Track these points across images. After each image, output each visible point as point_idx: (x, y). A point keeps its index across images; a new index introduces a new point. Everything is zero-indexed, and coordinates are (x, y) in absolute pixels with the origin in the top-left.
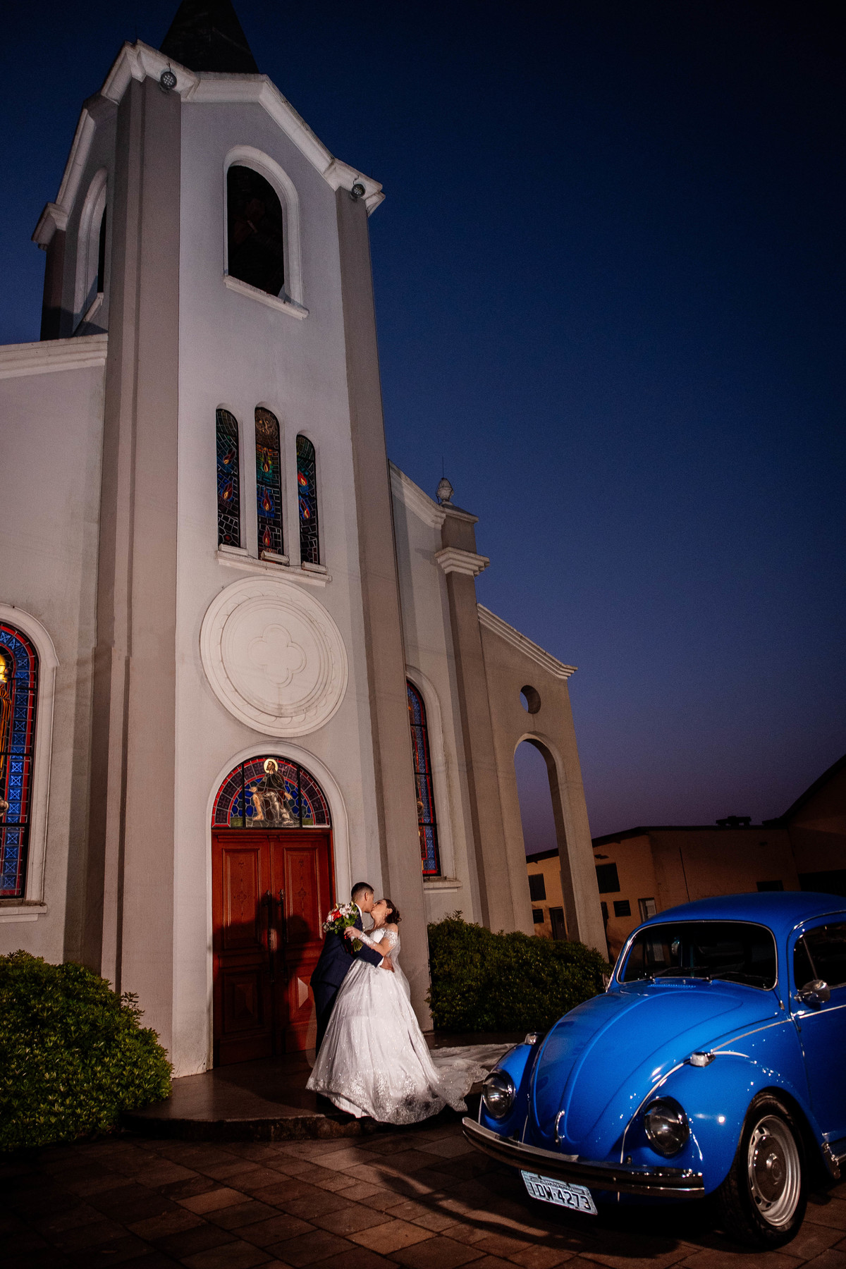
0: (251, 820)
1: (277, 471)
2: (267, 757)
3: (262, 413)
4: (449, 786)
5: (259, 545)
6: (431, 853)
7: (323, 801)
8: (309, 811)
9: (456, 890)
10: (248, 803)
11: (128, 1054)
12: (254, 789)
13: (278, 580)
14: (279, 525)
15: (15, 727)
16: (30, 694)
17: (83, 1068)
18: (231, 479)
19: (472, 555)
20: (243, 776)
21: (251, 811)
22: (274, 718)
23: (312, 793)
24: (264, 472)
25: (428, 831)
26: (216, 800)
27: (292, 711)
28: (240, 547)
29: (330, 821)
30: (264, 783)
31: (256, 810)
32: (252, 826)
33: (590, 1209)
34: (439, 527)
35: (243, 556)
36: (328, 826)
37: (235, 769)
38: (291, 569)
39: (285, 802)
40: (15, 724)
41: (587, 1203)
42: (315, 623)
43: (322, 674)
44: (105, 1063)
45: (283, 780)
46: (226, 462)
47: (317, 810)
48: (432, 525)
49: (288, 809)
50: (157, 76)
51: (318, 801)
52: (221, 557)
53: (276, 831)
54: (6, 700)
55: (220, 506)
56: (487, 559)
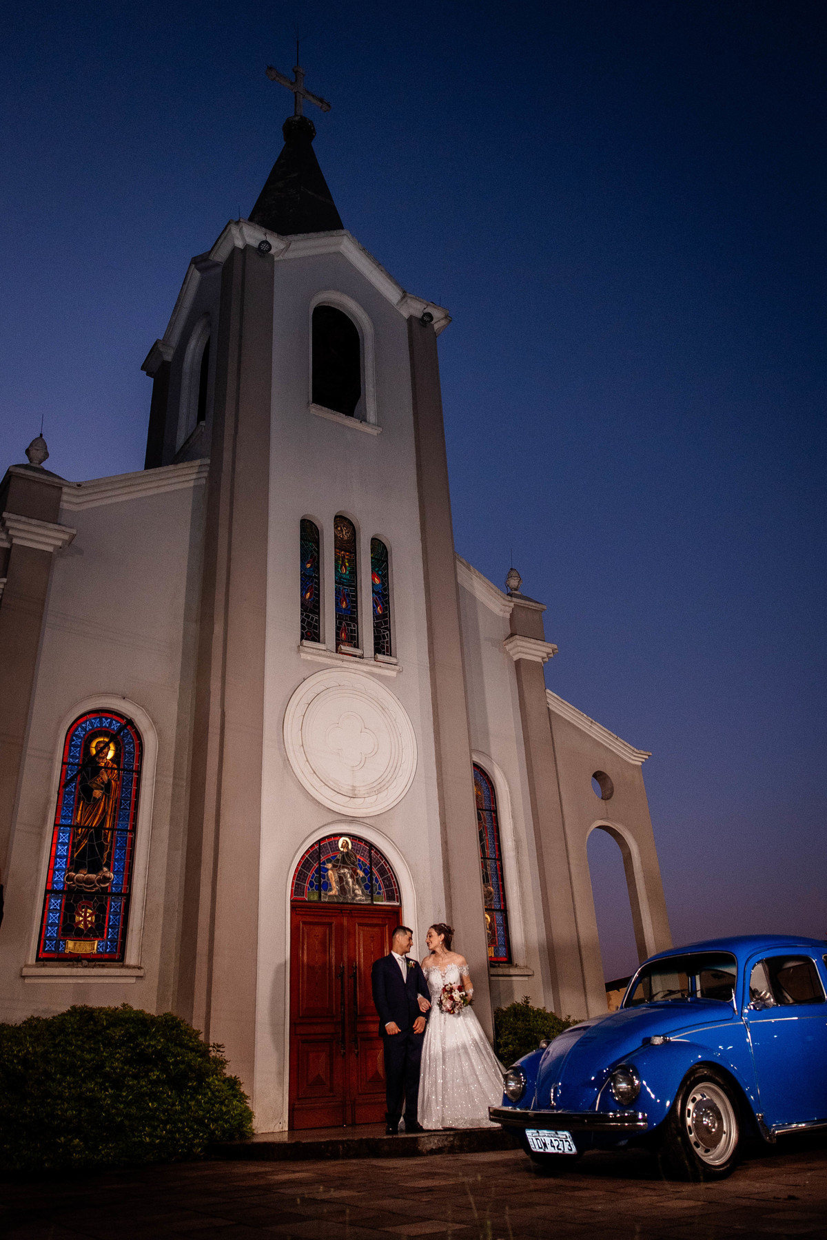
0: (326, 894)
1: (354, 572)
2: (341, 835)
3: (341, 520)
4: (520, 872)
5: (336, 639)
6: (501, 940)
7: (393, 879)
8: (380, 889)
9: (526, 978)
10: (324, 878)
11: (217, 1094)
12: (329, 866)
13: (353, 671)
14: (355, 620)
15: (121, 806)
16: (135, 776)
17: (180, 1102)
18: (312, 581)
19: (539, 642)
20: (320, 853)
21: (327, 886)
22: (349, 799)
23: (383, 871)
24: (342, 573)
25: (498, 917)
26: (295, 875)
27: (364, 792)
28: (319, 642)
29: (399, 899)
30: (338, 860)
31: (330, 886)
32: (327, 900)
33: (571, 1150)
34: (508, 616)
35: (321, 650)
36: (398, 904)
37: (312, 846)
38: (365, 661)
39: (357, 879)
40: (121, 802)
41: (569, 1145)
42: (387, 710)
43: (392, 760)
44: (198, 1099)
45: (356, 857)
46: (309, 566)
47: (388, 887)
48: (501, 614)
49: (360, 886)
50: (255, 244)
51: (388, 879)
52: (304, 652)
53: (350, 906)
54: (115, 781)
55: (302, 605)
56: (555, 646)
